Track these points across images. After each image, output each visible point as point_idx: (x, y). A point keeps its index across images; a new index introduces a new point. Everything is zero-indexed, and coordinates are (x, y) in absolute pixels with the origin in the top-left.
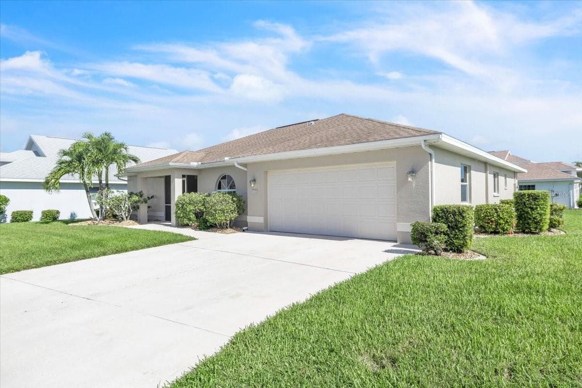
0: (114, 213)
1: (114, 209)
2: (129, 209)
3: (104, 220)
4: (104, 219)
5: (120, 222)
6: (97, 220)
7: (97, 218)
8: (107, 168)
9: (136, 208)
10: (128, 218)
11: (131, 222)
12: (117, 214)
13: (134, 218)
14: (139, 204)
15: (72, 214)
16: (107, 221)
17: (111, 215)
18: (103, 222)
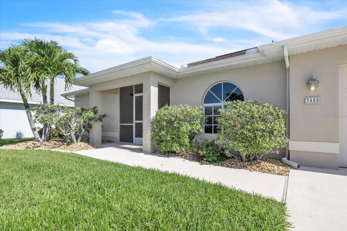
0: (61, 133)
1: (61, 129)
2: (80, 128)
3: (48, 141)
4: (48, 139)
5: (68, 144)
6: (39, 141)
7: (40, 139)
8: (53, 81)
9: (88, 127)
10: (79, 140)
11: (83, 144)
12: (65, 134)
13: (87, 140)
14: (92, 123)
15: (18, 134)
16: (52, 143)
17: (56, 135)
18: (47, 143)
